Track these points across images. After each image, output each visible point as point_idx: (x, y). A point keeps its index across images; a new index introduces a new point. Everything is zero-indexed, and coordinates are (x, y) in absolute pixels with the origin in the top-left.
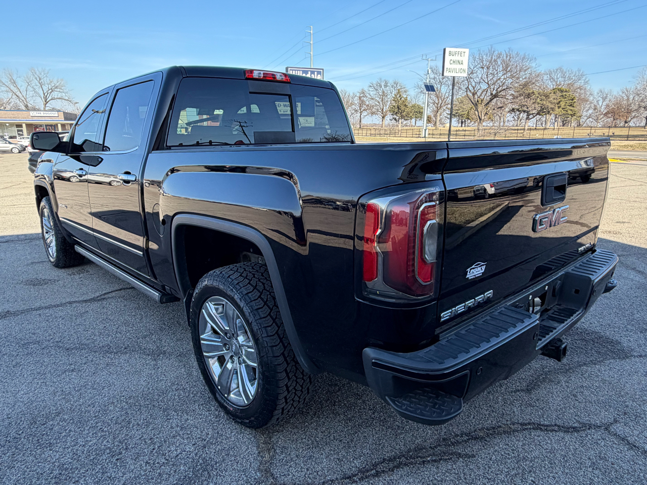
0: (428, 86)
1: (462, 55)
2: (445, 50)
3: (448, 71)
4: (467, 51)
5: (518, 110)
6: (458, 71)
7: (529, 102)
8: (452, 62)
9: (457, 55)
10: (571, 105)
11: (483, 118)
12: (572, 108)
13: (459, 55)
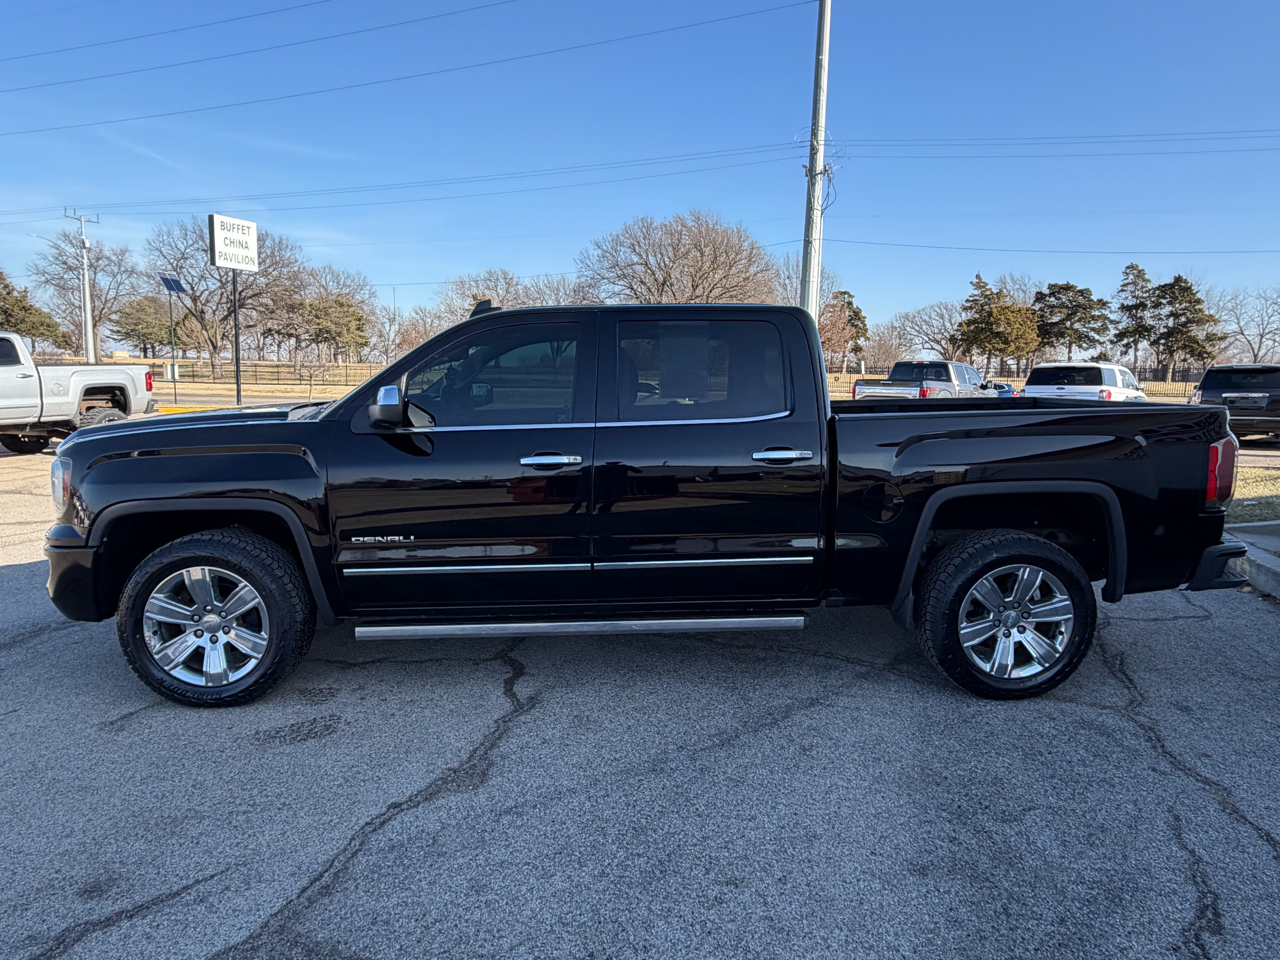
0: (167, 279)
1: (246, 232)
2: (211, 218)
3: (222, 258)
4: (253, 226)
5: (278, 332)
6: (240, 260)
7: (297, 319)
8: (228, 242)
9: (236, 230)
10: (358, 329)
11: (219, 344)
12: (361, 334)
13: (240, 231)
